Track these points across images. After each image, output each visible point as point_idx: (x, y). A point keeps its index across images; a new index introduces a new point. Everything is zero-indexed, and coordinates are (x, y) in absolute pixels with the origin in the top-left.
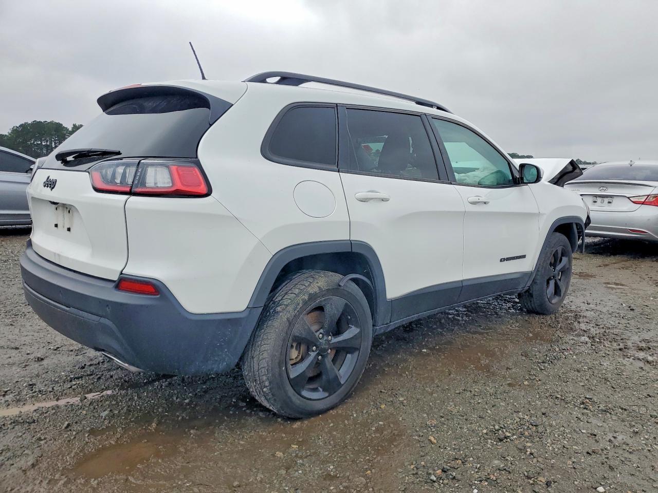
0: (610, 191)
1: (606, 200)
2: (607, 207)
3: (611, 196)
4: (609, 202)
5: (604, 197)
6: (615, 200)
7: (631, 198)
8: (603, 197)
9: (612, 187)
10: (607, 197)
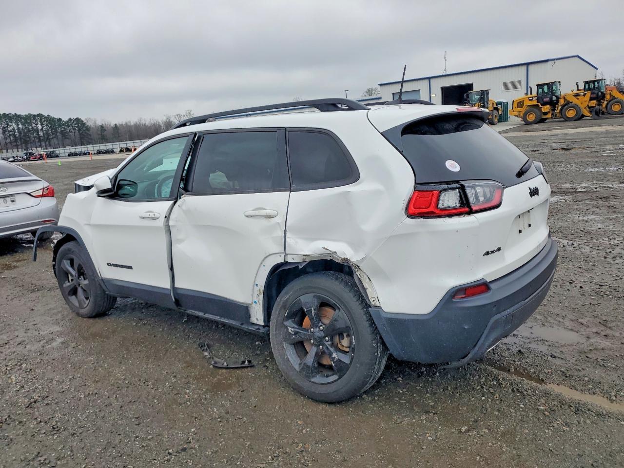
0: (10, 191)
1: (8, 199)
2: (12, 207)
3: (12, 195)
4: (13, 201)
5: (6, 197)
6: (17, 198)
7: (31, 194)
8: (4, 198)
9: (11, 186)
10: (8, 197)
